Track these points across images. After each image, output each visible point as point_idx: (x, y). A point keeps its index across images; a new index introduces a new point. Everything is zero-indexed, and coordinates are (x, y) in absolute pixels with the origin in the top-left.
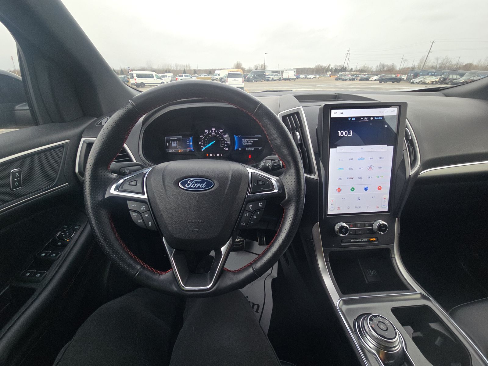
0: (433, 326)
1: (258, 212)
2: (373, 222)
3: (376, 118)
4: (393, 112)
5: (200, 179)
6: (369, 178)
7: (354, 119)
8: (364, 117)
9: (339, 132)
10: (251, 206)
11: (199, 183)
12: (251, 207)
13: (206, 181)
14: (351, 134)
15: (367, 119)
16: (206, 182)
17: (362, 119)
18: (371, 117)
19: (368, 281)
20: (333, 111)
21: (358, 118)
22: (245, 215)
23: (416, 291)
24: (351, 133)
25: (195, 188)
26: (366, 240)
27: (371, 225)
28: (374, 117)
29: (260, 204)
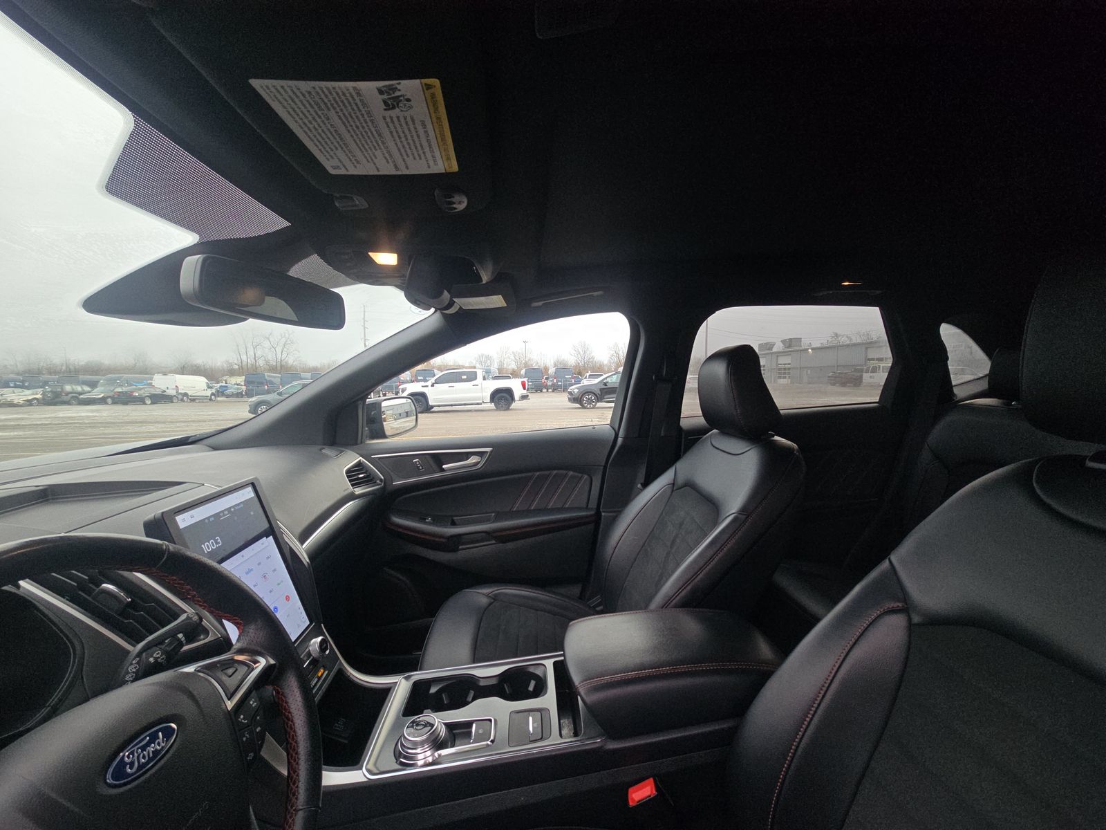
0: (433, 690)
1: (256, 717)
2: (307, 650)
3: (237, 508)
4: (249, 493)
5: (145, 737)
6: (271, 592)
7: (212, 519)
8: (223, 511)
9: (203, 546)
10: (242, 717)
11: (148, 744)
12: (244, 719)
13: (157, 732)
14: (219, 543)
15: (226, 512)
16: (160, 733)
17: (221, 514)
18: (230, 508)
19: (345, 738)
20: (179, 519)
21: (217, 515)
22: (244, 739)
23: (396, 683)
24: (219, 541)
25: (150, 760)
26: (316, 680)
27: (309, 654)
28: (233, 507)
29: (251, 703)
